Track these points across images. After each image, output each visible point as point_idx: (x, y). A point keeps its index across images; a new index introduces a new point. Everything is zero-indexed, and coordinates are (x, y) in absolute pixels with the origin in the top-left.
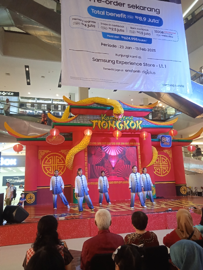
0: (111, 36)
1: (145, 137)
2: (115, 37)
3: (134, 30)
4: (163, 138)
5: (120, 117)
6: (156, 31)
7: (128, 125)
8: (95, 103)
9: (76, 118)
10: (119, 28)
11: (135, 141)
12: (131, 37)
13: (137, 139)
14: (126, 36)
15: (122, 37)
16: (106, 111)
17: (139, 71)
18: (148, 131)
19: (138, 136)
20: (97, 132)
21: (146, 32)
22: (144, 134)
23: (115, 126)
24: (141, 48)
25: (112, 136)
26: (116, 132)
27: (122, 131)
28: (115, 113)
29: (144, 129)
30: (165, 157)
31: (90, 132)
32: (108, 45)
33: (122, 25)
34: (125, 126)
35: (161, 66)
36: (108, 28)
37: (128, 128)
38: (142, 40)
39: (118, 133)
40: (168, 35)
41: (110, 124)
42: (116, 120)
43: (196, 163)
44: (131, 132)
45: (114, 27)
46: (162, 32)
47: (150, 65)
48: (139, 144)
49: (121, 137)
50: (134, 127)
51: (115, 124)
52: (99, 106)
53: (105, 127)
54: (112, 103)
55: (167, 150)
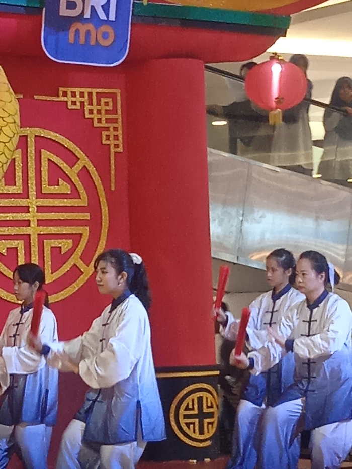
55: (86, 91)
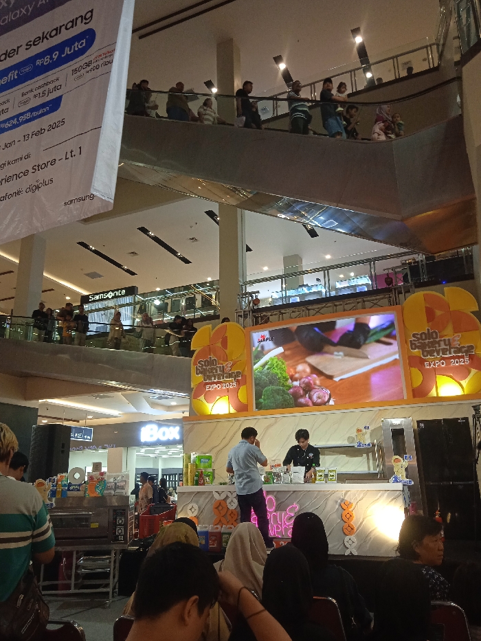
3: (28, 95)
12: (18, 116)
14: (10, 119)
17: (18, 193)
21: (53, 85)
33: (6, 98)
38: (41, 111)
40: (101, 63)
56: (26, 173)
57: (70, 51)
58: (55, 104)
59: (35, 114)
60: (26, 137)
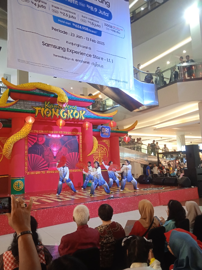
0: (62, 21)
1: (87, 127)
2: (67, 23)
3: (85, 19)
4: (103, 128)
5: (64, 106)
6: (106, 25)
7: (72, 114)
8: (37, 89)
9: (16, 103)
10: (71, 15)
11: (77, 131)
12: (82, 26)
13: (79, 128)
14: (77, 24)
15: (73, 24)
16: (50, 98)
17: (88, 63)
18: (90, 121)
19: (81, 125)
20: (39, 120)
21: (97, 23)
22: (87, 125)
23: (58, 115)
24: (92, 40)
25: (56, 124)
26: (60, 121)
27: (66, 120)
28: (59, 101)
29: (87, 119)
30: (104, 146)
31: (31, 120)
32: (58, 31)
33: (73, 11)
34: (69, 116)
35: (109, 60)
36: (59, 12)
37: (71, 117)
38: (93, 32)
39: (61, 122)
40: (116, 31)
41: (54, 112)
42: (60, 108)
43: (129, 152)
44: (74, 122)
45: (66, 13)
46: (111, 27)
47: (99, 58)
48: (81, 133)
49: (64, 126)
50: (77, 117)
51: (59, 113)
52: (42, 93)
53: (49, 115)
54: (56, 91)
55: (105, 140)
56: (90, 56)
57: (102, 13)
58: (99, 33)
59: (90, 31)
60: (88, 39)
